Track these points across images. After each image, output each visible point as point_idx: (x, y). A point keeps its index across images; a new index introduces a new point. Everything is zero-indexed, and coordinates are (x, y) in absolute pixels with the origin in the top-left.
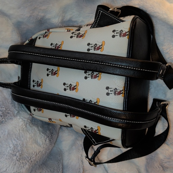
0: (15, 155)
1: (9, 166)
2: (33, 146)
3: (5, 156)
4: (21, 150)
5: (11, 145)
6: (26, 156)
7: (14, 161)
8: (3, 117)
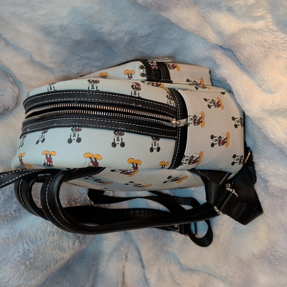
0: (25, 264)
1: (14, 276)
2: (54, 252)
3: (10, 263)
4: (33, 257)
5: (20, 250)
6: (40, 265)
7: (21, 271)
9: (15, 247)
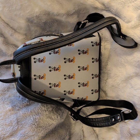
0: (34, 124)
1: (30, 131)
2: (47, 120)
3: (28, 125)
4: (38, 121)
5: (32, 118)
6: (42, 126)
7: (33, 128)
8: (28, 102)
9: (29, 117)
